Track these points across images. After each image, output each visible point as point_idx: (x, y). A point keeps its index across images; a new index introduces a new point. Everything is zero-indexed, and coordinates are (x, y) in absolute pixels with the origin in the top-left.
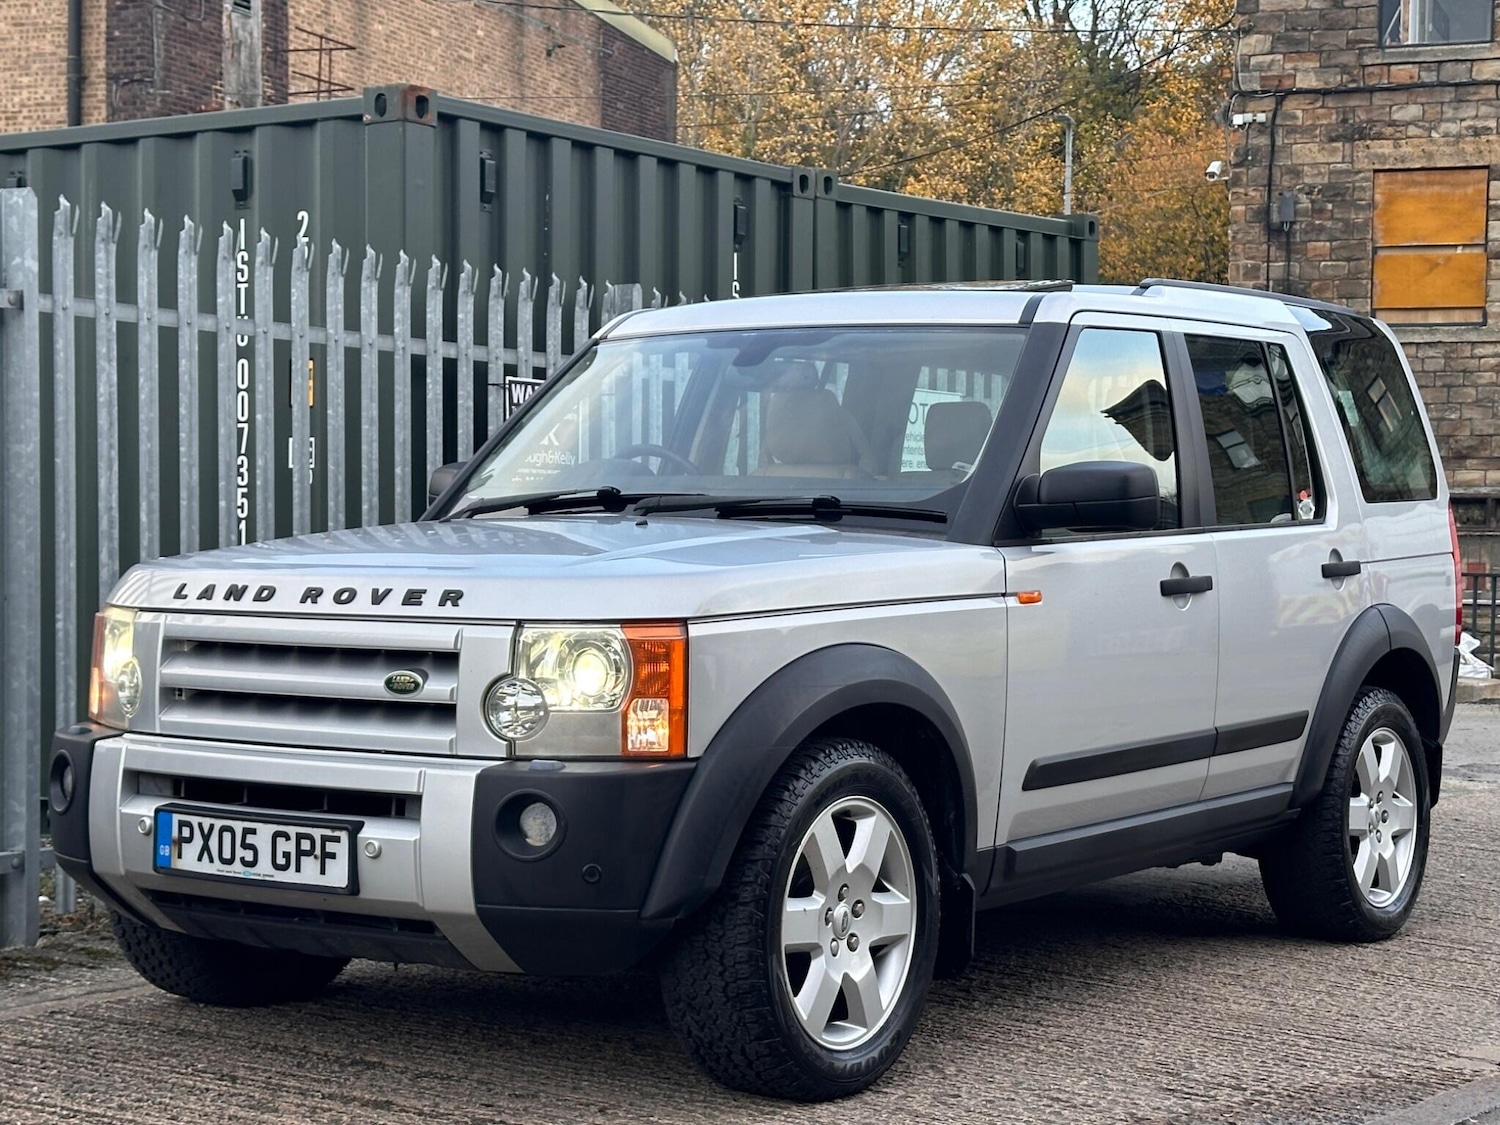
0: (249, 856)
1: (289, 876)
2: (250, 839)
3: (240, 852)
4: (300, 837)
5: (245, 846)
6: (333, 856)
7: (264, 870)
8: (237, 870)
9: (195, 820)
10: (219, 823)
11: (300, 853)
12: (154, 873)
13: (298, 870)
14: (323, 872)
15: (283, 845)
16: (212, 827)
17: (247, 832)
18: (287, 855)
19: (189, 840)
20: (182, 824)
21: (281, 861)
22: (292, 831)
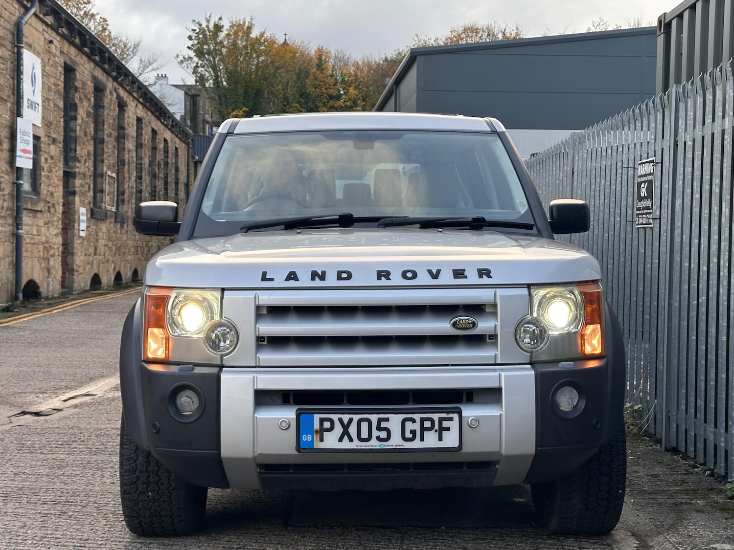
0: (383, 435)
1: (416, 444)
2: (384, 425)
3: (375, 433)
4: (422, 420)
5: (379, 428)
6: (448, 429)
7: (396, 441)
8: (374, 444)
9: (335, 417)
10: (356, 418)
11: (423, 429)
12: (297, 453)
13: (422, 439)
14: (440, 439)
15: (409, 426)
16: (351, 420)
17: (380, 421)
18: (413, 432)
19: (331, 429)
20: (322, 421)
21: (408, 435)
22: (417, 417)
